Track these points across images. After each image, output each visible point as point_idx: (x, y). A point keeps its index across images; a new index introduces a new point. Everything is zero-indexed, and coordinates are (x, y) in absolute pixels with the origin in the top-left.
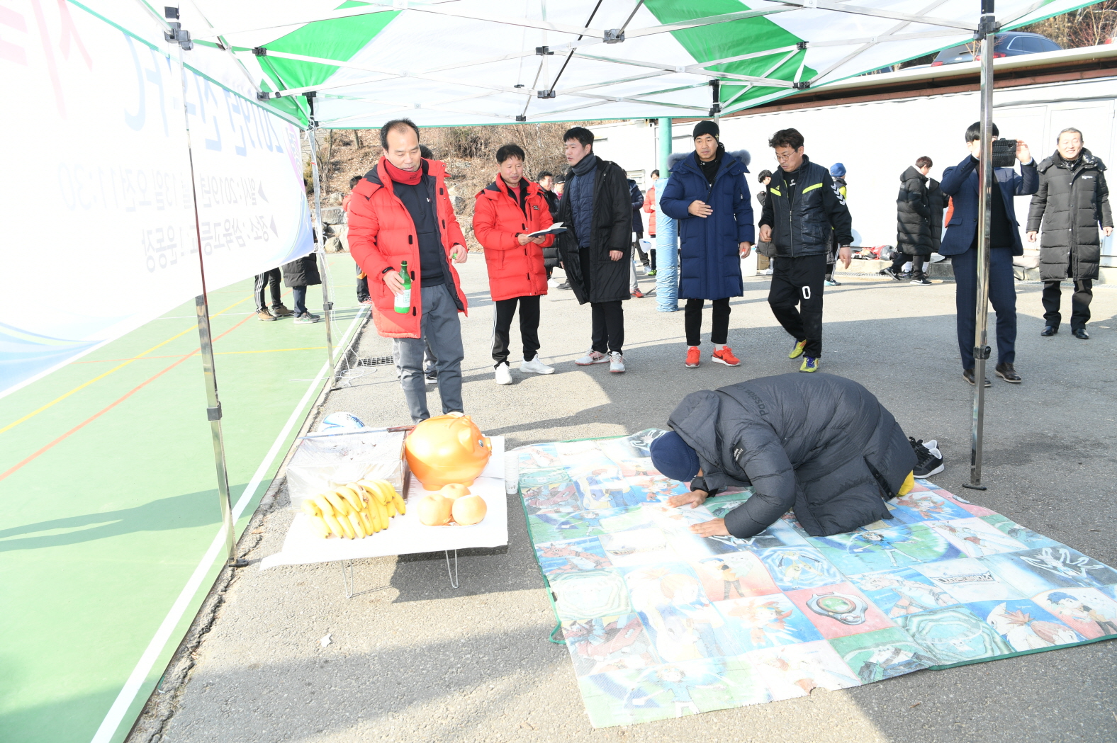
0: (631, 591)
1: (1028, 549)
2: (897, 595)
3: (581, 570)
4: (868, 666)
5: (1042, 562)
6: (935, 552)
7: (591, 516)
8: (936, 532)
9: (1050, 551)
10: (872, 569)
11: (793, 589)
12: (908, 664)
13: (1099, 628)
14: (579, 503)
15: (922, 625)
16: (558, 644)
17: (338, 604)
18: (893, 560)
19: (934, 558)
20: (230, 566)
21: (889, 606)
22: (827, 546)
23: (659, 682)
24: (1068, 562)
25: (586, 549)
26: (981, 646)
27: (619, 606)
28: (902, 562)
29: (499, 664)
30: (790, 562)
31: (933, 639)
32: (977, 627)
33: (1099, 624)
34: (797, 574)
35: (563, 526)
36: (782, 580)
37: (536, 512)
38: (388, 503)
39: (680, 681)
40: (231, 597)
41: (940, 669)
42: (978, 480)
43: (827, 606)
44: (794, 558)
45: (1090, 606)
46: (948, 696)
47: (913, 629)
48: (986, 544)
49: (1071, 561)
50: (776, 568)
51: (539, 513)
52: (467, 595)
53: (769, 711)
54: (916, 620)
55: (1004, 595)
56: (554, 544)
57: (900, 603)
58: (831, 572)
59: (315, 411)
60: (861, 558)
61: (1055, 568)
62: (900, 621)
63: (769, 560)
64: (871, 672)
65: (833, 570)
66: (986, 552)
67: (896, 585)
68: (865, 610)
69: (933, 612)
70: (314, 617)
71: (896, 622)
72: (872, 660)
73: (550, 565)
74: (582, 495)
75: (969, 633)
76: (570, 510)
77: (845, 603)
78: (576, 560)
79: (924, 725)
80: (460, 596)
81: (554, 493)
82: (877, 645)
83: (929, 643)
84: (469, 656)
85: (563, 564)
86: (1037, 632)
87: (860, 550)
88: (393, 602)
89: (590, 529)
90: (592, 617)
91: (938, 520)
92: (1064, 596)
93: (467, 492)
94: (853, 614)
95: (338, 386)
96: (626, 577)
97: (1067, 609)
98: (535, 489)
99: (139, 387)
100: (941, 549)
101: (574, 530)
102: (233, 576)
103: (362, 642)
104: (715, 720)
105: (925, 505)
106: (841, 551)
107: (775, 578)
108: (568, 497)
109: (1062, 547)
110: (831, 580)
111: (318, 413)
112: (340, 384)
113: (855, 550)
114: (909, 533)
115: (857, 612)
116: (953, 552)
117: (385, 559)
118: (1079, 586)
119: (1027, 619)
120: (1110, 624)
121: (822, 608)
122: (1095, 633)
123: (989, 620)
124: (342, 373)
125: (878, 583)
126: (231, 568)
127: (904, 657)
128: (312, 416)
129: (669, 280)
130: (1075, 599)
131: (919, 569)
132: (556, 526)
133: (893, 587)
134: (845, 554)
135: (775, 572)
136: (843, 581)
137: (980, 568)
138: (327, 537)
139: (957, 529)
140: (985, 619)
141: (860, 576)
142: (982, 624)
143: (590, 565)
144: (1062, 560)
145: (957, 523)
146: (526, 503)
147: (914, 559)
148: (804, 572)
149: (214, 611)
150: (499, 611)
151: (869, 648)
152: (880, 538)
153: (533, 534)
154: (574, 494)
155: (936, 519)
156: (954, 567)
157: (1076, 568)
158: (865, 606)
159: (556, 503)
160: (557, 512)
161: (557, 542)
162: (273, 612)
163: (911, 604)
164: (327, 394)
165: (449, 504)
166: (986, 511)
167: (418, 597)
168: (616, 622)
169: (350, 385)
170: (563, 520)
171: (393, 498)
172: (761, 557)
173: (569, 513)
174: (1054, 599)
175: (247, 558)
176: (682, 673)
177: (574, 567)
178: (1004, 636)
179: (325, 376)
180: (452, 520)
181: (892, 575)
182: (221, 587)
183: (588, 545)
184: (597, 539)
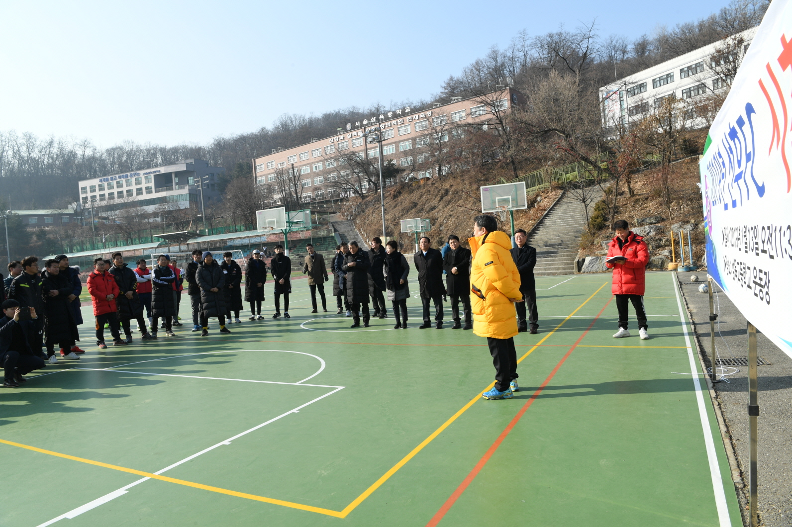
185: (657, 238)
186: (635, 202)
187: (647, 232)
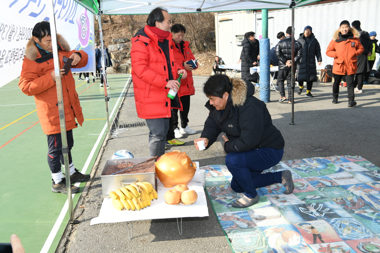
0: (268, 238)
3: (241, 228)
11: (349, 239)
17: (125, 242)
20: (71, 224)
22: (362, 218)
25: (242, 217)
27: (262, 245)
34: (350, 232)
35: (229, 206)
36: (342, 235)
37: (215, 199)
38: (150, 193)
40: (73, 238)
43: (368, 249)
44: (347, 224)
50: (338, 229)
51: (216, 199)
52: (187, 239)
56: (226, 214)
59: (102, 149)
63: (334, 225)
65: (368, 231)
73: (226, 225)
76: (231, 198)
77: (377, 248)
78: (238, 223)
80: (184, 239)
81: (222, 190)
85: (232, 224)
88: (152, 241)
90: (250, 251)
93: (187, 189)
95: (112, 137)
96: (264, 232)
98: (213, 187)
99: (15, 137)
102: (72, 229)
106: (370, 222)
107: (338, 234)
108: (229, 192)
110: (367, 236)
111: (104, 150)
112: (113, 136)
113: (378, 221)
117: (146, 221)
121: (366, 250)
124: (113, 131)
126: (71, 225)
128: (101, 152)
129: (266, 87)
132: (226, 206)
134: (373, 223)
135: (338, 230)
136: (374, 236)
138: (122, 210)
143: (245, 225)
146: (210, 194)
148: (353, 231)
149: (65, 246)
150: (203, 246)
153: (215, 209)
159: (224, 195)
160: (225, 199)
161: (228, 213)
162: (94, 246)
164: (107, 141)
165: (180, 194)
167: (163, 239)
169: (117, 137)
170: (229, 202)
171: (152, 191)
172: (330, 223)
173: (231, 199)
175: (78, 219)
177: (238, 226)
179: (104, 133)
180: (180, 201)
182: (67, 234)
183: (243, 215)
184: (246, 212)
185: (124, 52)
186: (114, 28)
187: (118, 48)
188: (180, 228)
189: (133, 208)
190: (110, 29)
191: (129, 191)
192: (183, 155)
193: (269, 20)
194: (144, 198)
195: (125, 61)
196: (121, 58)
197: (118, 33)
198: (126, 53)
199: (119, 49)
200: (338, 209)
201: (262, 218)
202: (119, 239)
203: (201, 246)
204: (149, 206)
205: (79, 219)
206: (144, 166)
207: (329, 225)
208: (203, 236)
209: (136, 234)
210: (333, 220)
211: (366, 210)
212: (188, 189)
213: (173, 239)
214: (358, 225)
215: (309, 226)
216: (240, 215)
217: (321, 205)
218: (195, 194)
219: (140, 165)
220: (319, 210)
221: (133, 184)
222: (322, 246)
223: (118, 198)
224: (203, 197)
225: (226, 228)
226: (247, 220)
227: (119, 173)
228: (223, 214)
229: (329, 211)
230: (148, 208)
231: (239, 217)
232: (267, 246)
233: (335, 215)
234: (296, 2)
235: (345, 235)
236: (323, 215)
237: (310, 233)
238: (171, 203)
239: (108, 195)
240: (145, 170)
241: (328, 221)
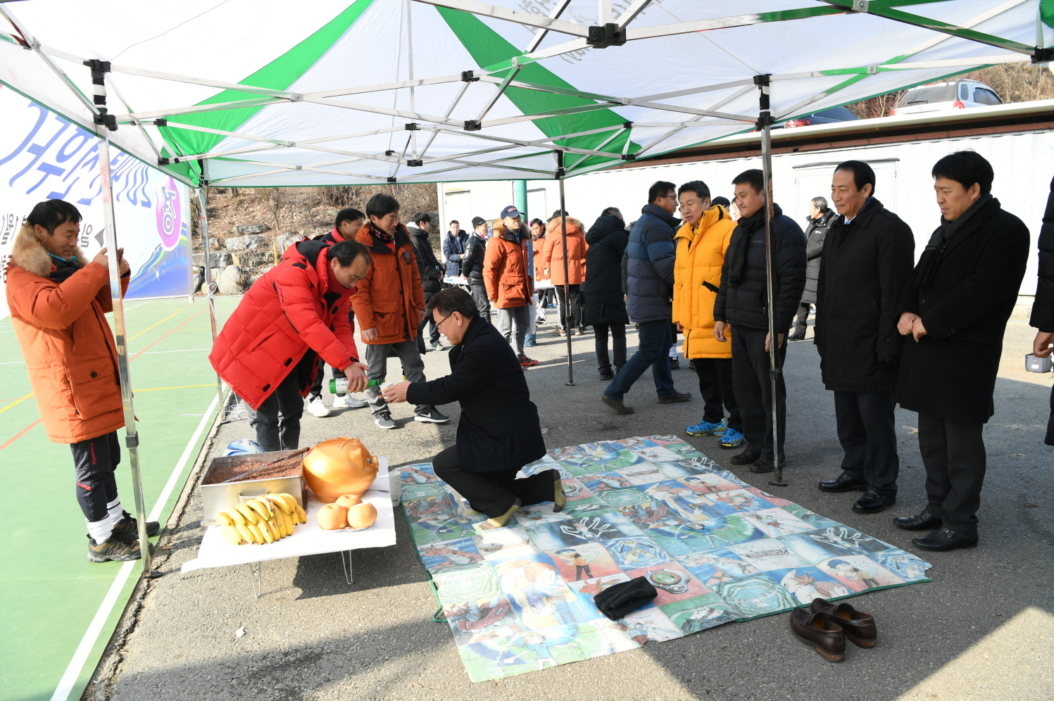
0: (500, 578)
1: (816, 529)
2: (714, 569)
3: (458, 565)
4: (689, 622)
5: (826, 538)
6: (744, 535)
7: (464, 522)
8: (746, 520)
9: (832, 529)
10: (695, 551)
11: (632, 569)
12: (719, 618)
13: (864, 584)
14: (454, 511)
15: (732, 590)
16: (440, 622)
17: (248, 603)
18: (711, 543)
19: (743, 540)
20: (145, 578)
21: (704, 579)
22: (659, 535)
23: (525, 645)
24: (846, 537)
25: (461, 548)
26: (776, 602)
27: (491, 590)
28: (718, 544)
29: (392, 641)
30: (629, 549)
31: (740, 600)
32: (773, 588)
33: (865, 580)
34: (635, 558)
35: (441, 531)
36: (623, 563)
37: (416, 520)
38: (292, 512)
39: (542, 643)
40: (149, 602)
41: (745, 621)
42: (780, 478)
43: (658, 579)
44: (633, 545)
45: (859, 568)
46: (748, 640)
47: (725, 593)
48: (784, 527)
49: (848, 536)
50: (618, 554)
51: (420, 521)
52: (362, 590)
53: (611, 660)
54: (727, 587)
55: (795, 563)
56: (434, 545)
57: (715, 575)
58: (663, 555)
59: (208, 442)
60: (686, 543)
61: (835, 542)
62: (715, 588)
63: (613, 548)
64: (691, 626)
66: (784, 533)
67: (712, 562)
68: (688, 581)
69: (741, 580)
70: (227, 615)
71: (712, 589)
72: (693, 617)
73: (432, 563)
74: (456, 505)
75: (767, 594)
76: (446, 517)
77: (673, 577)
78: (453, 558)
79: (729, 661)
80: (355, 590)
81: (432, 504)
82: (696, 607)
83: (736, 603)
84: (366, 636)
85: (443, 561)
86: (818, 590)
87: (686, 537)
88: (297, 599)
89: (464, 532)
90: (468, 601)
91: (748, 511)
92: (840, 562)
94: (679, 585)
95: (228, 420)
96: (496, 567)
97: (842, 572)
98: (415, 501)
99: (33, 425)
100: (749, 532)
101: (451, 534)
102: (149, 586)
103: (272, 631)
104: (569, 670)
105: (739, 501)
106: (671, 539)
107: (617, 562)
108: (444, 508)
109: (842, 526)
110: (662, 561)
111: (212, 444)
112: (230, 418)
113: (682, 537)
114: (725, 522)
115: (682, 583)
116: (758, 535)
118: (853, 554)
119: (811, 580)
120: (873, 580)
122: (860, 588)
123: (782, 584)
124: (231, 408)
125: (699, 561)
126: (146, 579)
127: (716, 614)
128: (206, 447)
130: (848, 564)
131: (731, 549)
132: (435, 531)
133: (711, 563)
134: (674, 541)
135: (617, 557)
136: (671, 560)
137: (779, 546)
138: (239, 544)
139: (763, 517)
140: (779, 582)
141: (685, 557)
142: (777, 586)
143: (466, 560)
144: (841, 536)
145: (763, 513)
146: (408, 514)
147: (728, 542)
148: (640, 556)
149: (135, 615)
150: (389, 600)
151: (690, 609)
152: (701, 527)
153: (416, 538)
154: (449, 504)
155: (746, 510)
156: (759, 545)
157: (852, 541)
158: (688, 578)
159: (434, 513)
160: (436, 519)
161: (437, 543)
162: (190, 612)
163: (724, 575)
164: (219, 427)
165: (345, 512)
166: (786, 502)
167: (318, 594)
168: (488, 603)
169: (239, 419)
170: (441, 526)
171: (296, 509)
172: (606, 546)
173: (446, 520)
174: (833, 565)
175: (159, 570)
176: (543, 638)
177: (452, 562)
178: (794, 594)
179: (214, 411)
180: (348, 525)
181: (710, 554)
182: (139, 595)
183: (463, 544)
184: (471, 539)
185: (259, 252)
186: (238, 204)
187: (247, 244)
188: (349, 573)
189: (259, 540)
190: (230, 207)
191: (252, 510)
192: (354, 444)
193: (528, 194)
194: (280, 521)
195: (262, 269)
196: (253, 263)
197: (246, 215)
198: (263, 254)
199: (248, 246)
200: (623, 524)
201: (496, 548)
202: (237, 598)
203: (385, 601)
204: (290, 535)
205: (162, 570)
206: (284, 466)
207: (604, 549)
208: (391, 584)
209: (267, 589)
210: (611, 542)
211: (667, 523)
212: (361, 502)
213: (336, 593)
214: (650, 547)
215: (572, 553)
216: (459, 545)
217: (597, 520)
218: (373, 511)
219: (276, 465)
220: (594, 528)
221: (260, 498)
222: (588, 583)
223: (232, 523)
224: (389, 516)
225: (431, 567)
226: (471, 552)
227: (235, 481)
228: (428, 546)
229: (610, 528)
230: (288, 539)
231: (456, 549)
232: (499, 592)
233: (619, 534)
234: (565, 169)
235: (627, 564)
236: (598, 536)
237: (571, 564)
238: (330, 527)
239: (214, 521)
240: (284, 474)
241: (604, 543)
